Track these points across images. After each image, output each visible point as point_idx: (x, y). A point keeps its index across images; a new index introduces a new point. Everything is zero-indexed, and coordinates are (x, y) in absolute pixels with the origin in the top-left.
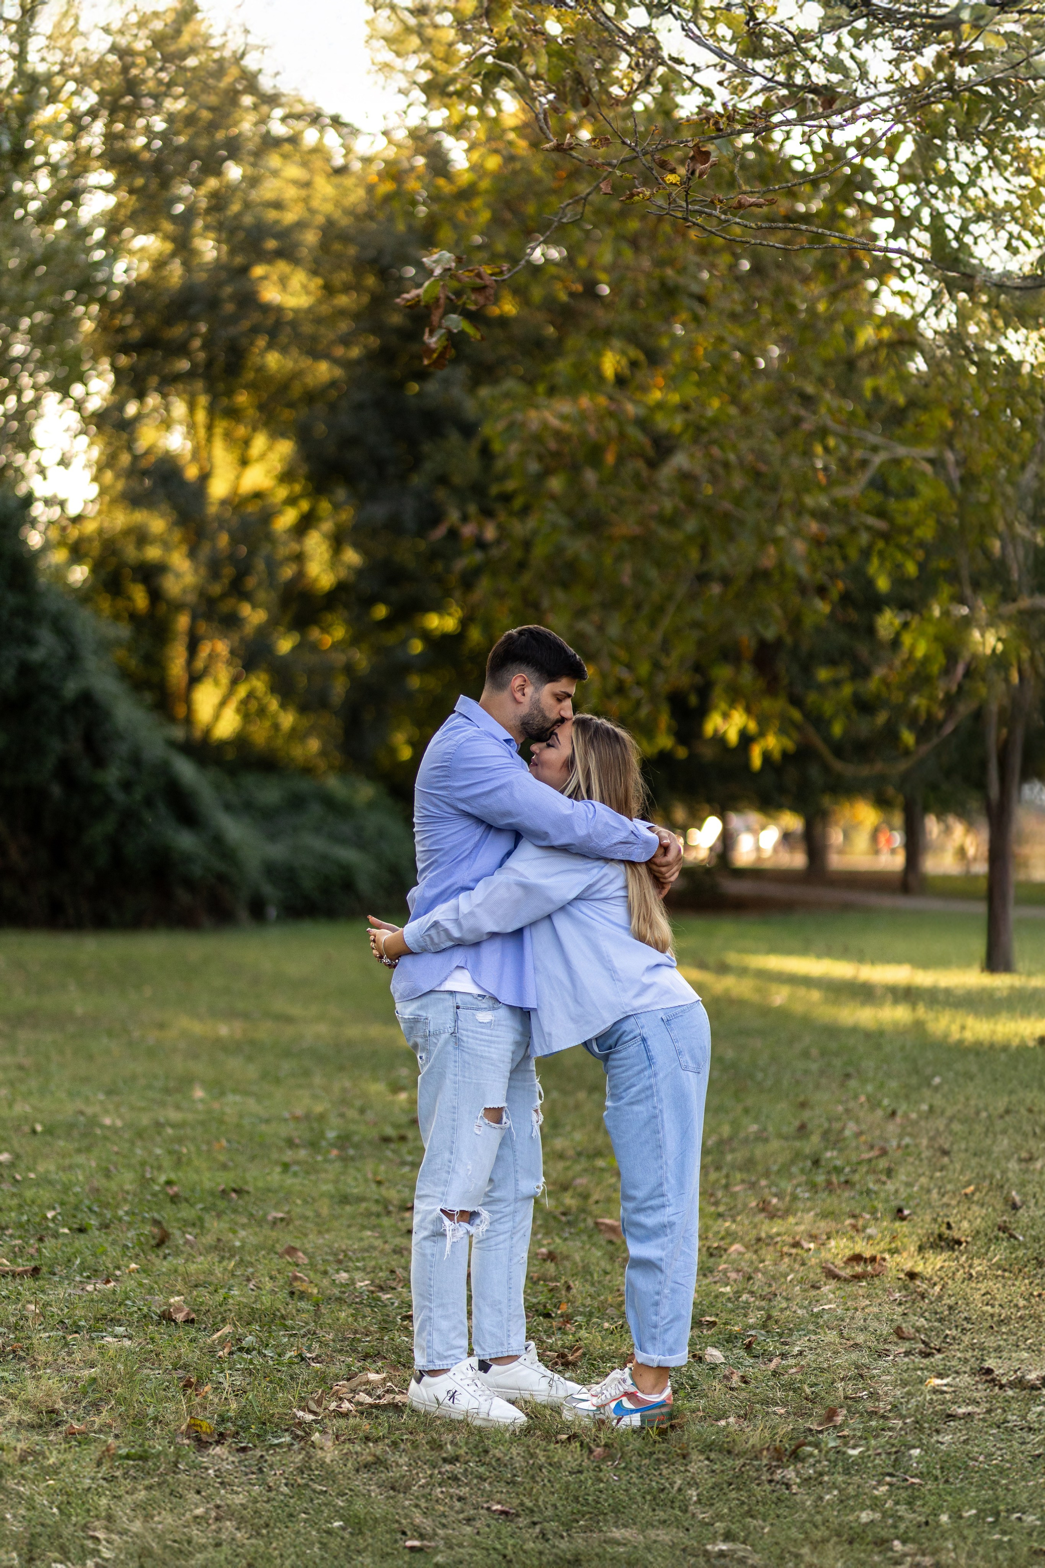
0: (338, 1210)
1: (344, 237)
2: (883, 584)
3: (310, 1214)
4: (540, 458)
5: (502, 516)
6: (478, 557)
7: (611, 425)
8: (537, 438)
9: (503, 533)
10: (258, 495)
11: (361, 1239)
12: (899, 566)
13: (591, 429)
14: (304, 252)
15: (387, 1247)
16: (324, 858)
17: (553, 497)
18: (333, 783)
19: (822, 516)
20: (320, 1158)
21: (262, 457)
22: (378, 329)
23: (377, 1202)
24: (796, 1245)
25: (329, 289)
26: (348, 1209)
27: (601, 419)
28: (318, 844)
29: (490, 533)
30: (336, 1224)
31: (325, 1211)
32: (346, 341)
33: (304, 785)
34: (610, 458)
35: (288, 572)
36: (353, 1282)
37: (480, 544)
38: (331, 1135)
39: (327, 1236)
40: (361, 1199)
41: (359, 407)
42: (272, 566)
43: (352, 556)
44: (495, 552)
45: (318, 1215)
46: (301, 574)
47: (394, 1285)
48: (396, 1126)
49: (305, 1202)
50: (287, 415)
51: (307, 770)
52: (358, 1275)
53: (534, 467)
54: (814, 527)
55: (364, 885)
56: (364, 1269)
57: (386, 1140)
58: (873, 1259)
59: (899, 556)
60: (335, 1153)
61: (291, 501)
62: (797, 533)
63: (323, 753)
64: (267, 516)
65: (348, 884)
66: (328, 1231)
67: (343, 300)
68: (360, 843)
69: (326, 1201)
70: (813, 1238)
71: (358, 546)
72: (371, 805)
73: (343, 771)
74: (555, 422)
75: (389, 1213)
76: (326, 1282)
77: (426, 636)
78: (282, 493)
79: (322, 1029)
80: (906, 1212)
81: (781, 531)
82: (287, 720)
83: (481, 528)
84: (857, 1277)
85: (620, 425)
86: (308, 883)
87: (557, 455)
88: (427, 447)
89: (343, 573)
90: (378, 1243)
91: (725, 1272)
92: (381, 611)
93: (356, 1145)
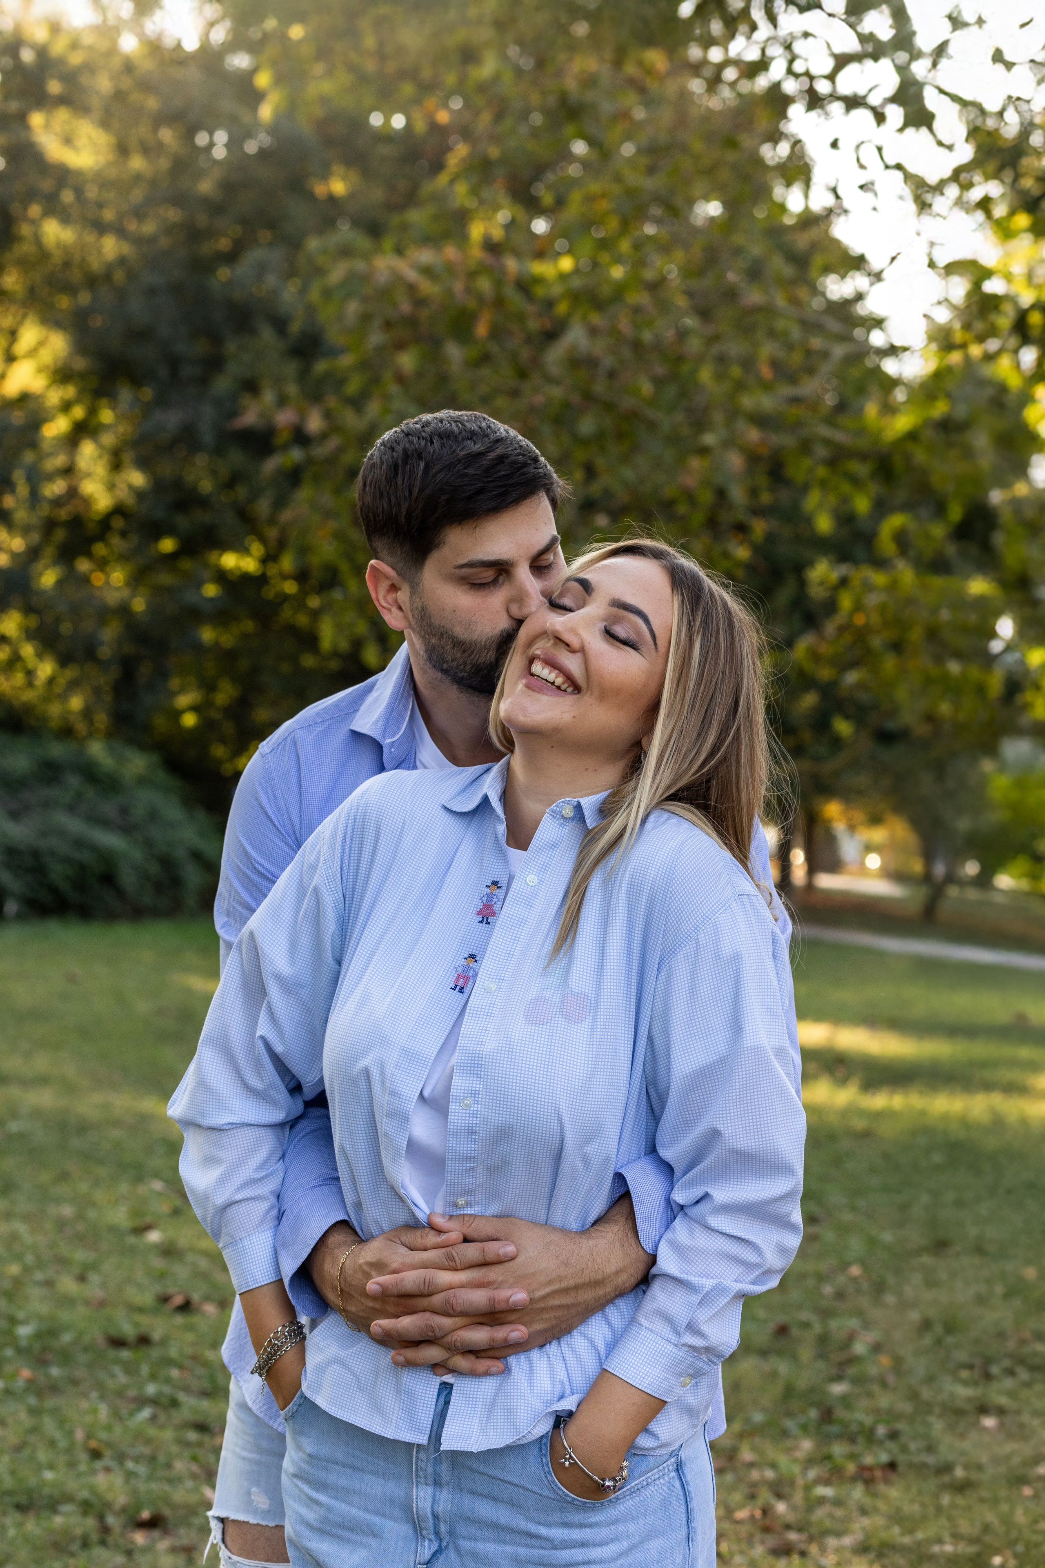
1: (146, 86)
2: (824, 524)
4: (388, 325)
5: (332, 401)
6: (296, 455)
7: (484, 285)
8: (385, 294)
9: (333, 427)
10: (24, 398)
12: (846, 500)
13: (458, 287)
14: (95, 102)
16: (79, 843)
17: (400, 379)
18: (97, 750)
19: (761, 421)
21: (32, 353)
22: (178, 200)
25: (122, 150)
27: (472, 275)
28: (75, 825)
29: (315, 423)
32: (139, 214)
33: (57, 750)
34: (482, 330)
35: (56, 488)
37: (300, 437)
38: (24, 1330)
41: (152, 292)
42: (35, 478)
43: (137, 478)
44: (321, 451)
46: (73, 493)
50: (64, 302)
51: (66, 732)
53: (376, 338)
54: (753, 435)
55: (128, 879)
57: (118, 1343)
59: (846, 487)
60: (23, 1375)
61: (66, 407)
62: (729, 443)
63: (87, 713)
64: (36, 422)
65: (108, 879)
67: (137, 163)
68: (127, 829)
71: (143, 464)
72: (142, 781)
73: (111, 735)
74: (411, 275)
75: (104, 1536)
77: (222, 577)
78: (54, 397)
81: (709, 439)
82: (46, 669)
83: (303, 415)
85: (499, 283)
86: (58, 873)
87: (412, 322)
88: (231, 347)
89: (123, 494)
92: (167, 545)
93: (66, 1357)
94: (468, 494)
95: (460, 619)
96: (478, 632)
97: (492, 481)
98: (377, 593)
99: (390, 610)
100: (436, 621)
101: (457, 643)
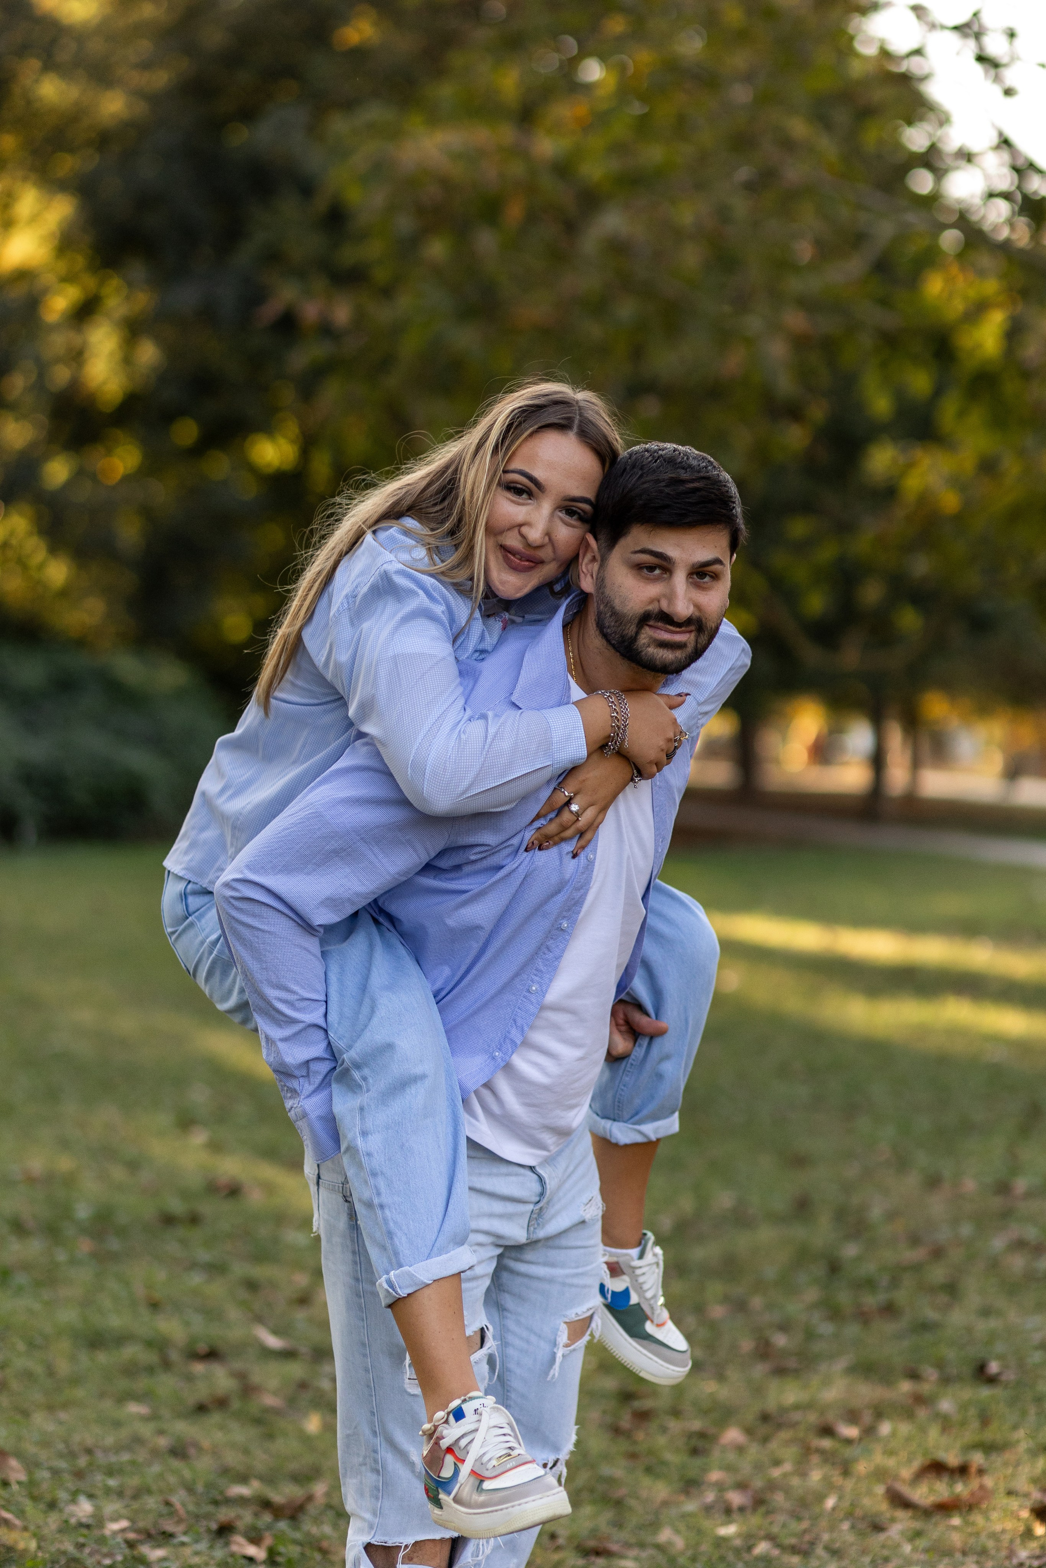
0: (84, 1358)
3: (39, 1369)
7: (516, 170)
11: (117, 1424)
15: (163, 1442)
19: (810, 306)
20: (61, 1256)
23: (149, 1344)
24: (827, 1431)
26: (102, 1357)
27: (506, 160)
30: (80, 1393)
31: (63, 1367)
34: (517, 214)
36: (98, 1521)
37: (326, 330)
38: (83, 1212)
39: (63, 1416)
40: (121, 1339)
45: (51, 1372)
47: (169, 1527)
48: (185, 1194)
49: (32, 1345)
51: (81, 643)
52: (111, 1507)
53: (405, 224)
54: (798, 320)
56: (120, 1494)
57: (168, 1220)
58: (963, 1470)
60: (85, 1246)
62: (773, 328)
66: (65, 1406)
69: (65, 1345)
70: (852, 1417)
75: (167, 1365)
76: (53, 1521)
79: (85, 1016)
80: (994, 1367)
81: (752, 325)
84: (945, 1508)
90: (146, 1430)
91: (720, 1487)
92: (187, 432)
93: (122, 1232)
94: (657, 505)
95: (621, 594)
96: (628, 608)
97: (678, 503)
98: (583, 560)
99: (586, 575)
100: (607, 592)
101: (614, 613)
